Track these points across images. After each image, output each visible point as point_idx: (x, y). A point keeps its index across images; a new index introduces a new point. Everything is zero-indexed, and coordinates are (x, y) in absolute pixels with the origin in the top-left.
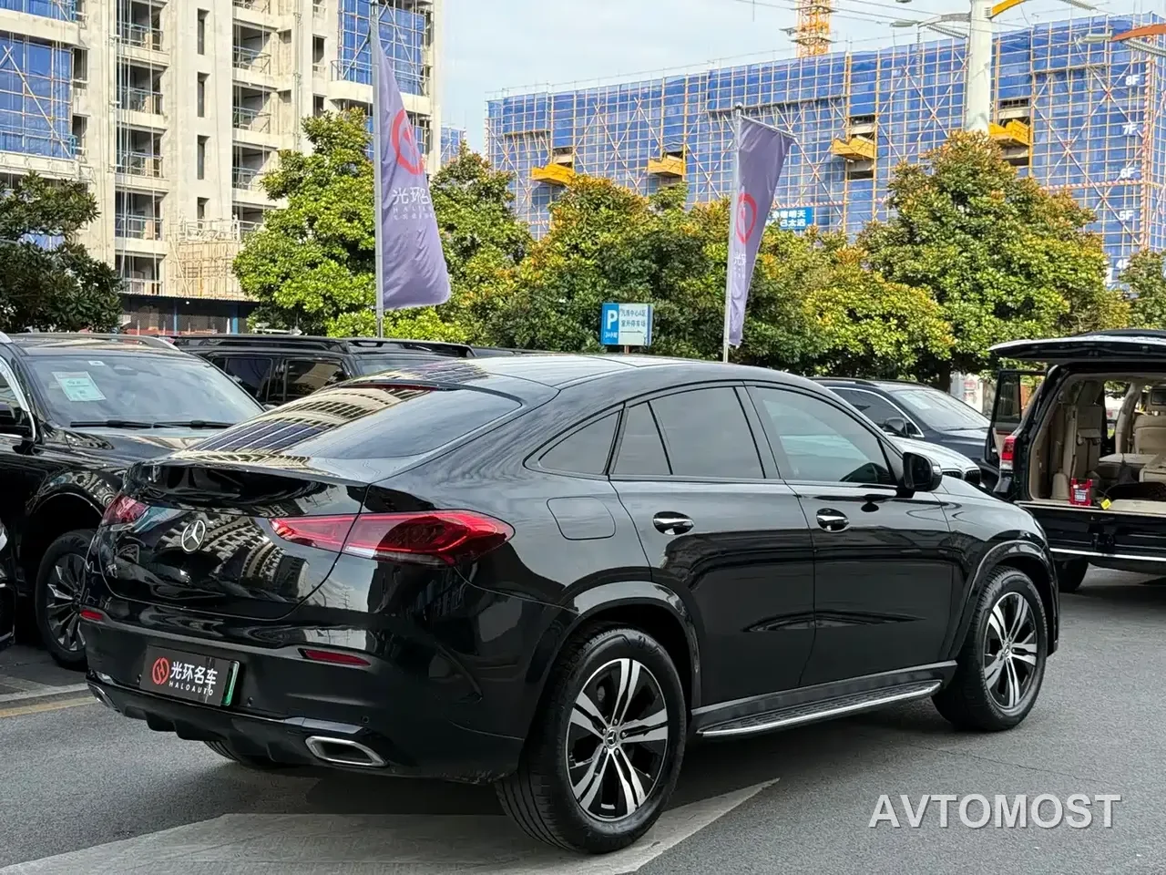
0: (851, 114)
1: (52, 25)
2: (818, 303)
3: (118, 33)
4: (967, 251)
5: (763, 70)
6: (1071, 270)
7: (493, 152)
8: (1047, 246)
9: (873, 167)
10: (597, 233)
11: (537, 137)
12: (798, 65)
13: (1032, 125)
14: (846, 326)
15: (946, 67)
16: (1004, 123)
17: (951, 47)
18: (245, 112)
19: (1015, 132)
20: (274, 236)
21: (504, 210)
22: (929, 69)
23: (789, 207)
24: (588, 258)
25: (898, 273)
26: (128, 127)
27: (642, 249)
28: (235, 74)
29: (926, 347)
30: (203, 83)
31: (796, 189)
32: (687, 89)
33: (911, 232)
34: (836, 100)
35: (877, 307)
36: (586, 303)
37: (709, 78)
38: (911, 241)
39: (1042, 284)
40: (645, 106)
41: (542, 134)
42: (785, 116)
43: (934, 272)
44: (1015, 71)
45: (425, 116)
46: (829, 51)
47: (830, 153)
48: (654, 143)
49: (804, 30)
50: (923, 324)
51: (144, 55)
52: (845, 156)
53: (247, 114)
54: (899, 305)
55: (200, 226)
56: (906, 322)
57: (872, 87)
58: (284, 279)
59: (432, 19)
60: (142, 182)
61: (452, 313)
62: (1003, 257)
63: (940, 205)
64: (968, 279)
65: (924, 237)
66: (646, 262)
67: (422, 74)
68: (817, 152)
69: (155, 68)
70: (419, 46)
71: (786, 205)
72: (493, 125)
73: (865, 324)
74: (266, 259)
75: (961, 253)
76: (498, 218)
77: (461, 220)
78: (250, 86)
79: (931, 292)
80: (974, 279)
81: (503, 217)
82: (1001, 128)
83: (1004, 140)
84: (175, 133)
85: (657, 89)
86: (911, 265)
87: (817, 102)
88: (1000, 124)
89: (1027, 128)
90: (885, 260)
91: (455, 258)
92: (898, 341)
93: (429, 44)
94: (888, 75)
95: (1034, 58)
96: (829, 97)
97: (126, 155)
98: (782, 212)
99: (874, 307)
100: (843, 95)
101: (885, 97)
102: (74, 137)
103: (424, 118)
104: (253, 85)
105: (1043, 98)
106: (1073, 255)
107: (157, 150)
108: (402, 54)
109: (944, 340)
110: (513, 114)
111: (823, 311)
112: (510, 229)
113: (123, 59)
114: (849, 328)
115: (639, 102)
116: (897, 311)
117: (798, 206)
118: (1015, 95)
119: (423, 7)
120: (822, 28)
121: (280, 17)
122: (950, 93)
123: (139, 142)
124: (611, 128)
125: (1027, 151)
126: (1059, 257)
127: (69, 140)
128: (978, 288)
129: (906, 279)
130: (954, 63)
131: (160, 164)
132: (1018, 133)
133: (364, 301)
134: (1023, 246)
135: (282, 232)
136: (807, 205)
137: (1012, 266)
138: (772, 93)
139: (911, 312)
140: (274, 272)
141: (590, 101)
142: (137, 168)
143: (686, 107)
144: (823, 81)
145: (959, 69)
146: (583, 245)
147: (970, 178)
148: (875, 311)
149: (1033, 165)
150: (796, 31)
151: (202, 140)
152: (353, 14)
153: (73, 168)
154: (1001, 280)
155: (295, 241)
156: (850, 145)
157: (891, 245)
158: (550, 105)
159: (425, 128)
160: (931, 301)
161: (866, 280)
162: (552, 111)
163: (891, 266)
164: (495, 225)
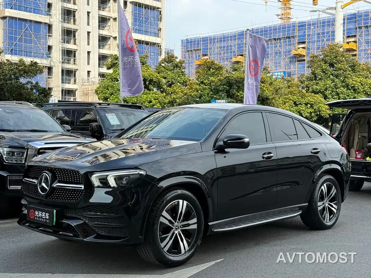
0: (298, 41)
1: (41, 17)
2: (284, 100)
3: (62, 19)
4: (334, 82)
5: (269, 27)
6: (369, 88)
7: (183, 56)
8: (360, 80)
9: (305, 58)
10: (209, 77)
11: (197, 51)
12: (280, 26)
13: (357, 43)
14: (293, 107)
15: (329, 25)
16: (348, 43)
17: (330, 19)
18: (103, 44)
19: (352, 46)
20: (108, 81)
21: (182, 72)
22: (323, 26)
23: (278, 71)
24: (206, 86)
25: (311, 90)
26: (66, 49)
27: (223, 82)
28: (99, 32)
29: (320, 114)
30: (89, 35)
31: (280, 66)
32: (244, 34)
33: (315, 77)
34: (293, 37)
35: (303, 101)
36: (205, 100)
37: (252, 31)
38: (316, 79)
39: (359, 93)
40: (231, 40)
41: (198, 50)
42: (276, 42)
43: (323, 89)
44: (351, 26)
45: (159, 44)
46: (291, 21)
47: (291, 54)
48: (234, 52)
49: (282, 15)
50: (319, 106)
51: (70, 26)
52: (296, 55)
53: (103, 45)
54: (311, 100)
55: (88, 80)
56: (313, 106)
57: (305, 32)
58: (111, 95)
59: (161, 14)
60: (70, 66)
61: (165, 105)
62: (346, 84)
63: (325, 68)
64: (334, 92)
65: (319, 78)
66: (225, 86)
67: (158, 30)
68: (287, 54)
69: (74, 30)
70: (157, 22)
71: (277, 71)
72: (183, 47)
73: (300, 106)
74: (105, 88)
75: (332, 83)
76: (180, 75)
77: (168, 75)
78: (104, 36)
79: (322, 96)
80: (337, 92)
81: (182, 74)
82: (347, 45)
83: (348, 48)
84: (80, 51)
85: (235, 35)
86: (315, 87)
87: (287, 37)
88: (347, 43)
89: (356, 44)
90: (306, 86)
91: (166, 88)
92: (310, 112)
93: (161, 21)
94: (310, 28)
95: (358, 22)
96: (291, 36)
97: (65, 58)
98: (276, 73)
99: (302, 101)
100: (295, 35)
101: (309, 35)
102: (48, 52)
103: (159, 45)
104: (105, 35)
105: (361, 35)
106: (369, 83)
107: (75, 56)
108: (152, 25)
109: (326, 111)
110: (189, 44)
111: (285, 102)
112: (184, 78)
113: (63, 27)
114: (294, 108)
115: (229, 39)
116: (310, 102)
117: (281, 71)
118: (351, 34)
119: (159, 10)
120: (288, 14)
121: (114, 13)
122: (330, 33)
123: (69, 54)
124: (220, 47)
125: (356, 52)
126: (365, 84)
127: (47, 53)
128: (338, 94)
129: (313, 92)
130: (332, 24)
131: (76, 60)
132: (353, 46)
133: (137, 102)
134: (353, 80)
135: (111, 80)
136: (284, 70)
137: (349, 87)
138: (272, 35)
139: (315, 102)
140: (108, 93)
141: (214, 39)
142: (68, 62)
143: (244, 40)
144: (289, 31)
145: (333, 26)
146: (205, 81)
147: (335, 59)
148: (303, 102)
149: (358, 56)
150: (280, 15)
151: (89, 53)
152: (136, 12)
153: (48, 62)
154: (345, 91)
155: (114, 83)
156: (298, 51)
157: (309, 81)
158: (201, 40)
159: (160, 48)
160: (322, 99)
161: (300, 92)
162: (202, 42)
163: (309, 87)
164: (179, 77)
